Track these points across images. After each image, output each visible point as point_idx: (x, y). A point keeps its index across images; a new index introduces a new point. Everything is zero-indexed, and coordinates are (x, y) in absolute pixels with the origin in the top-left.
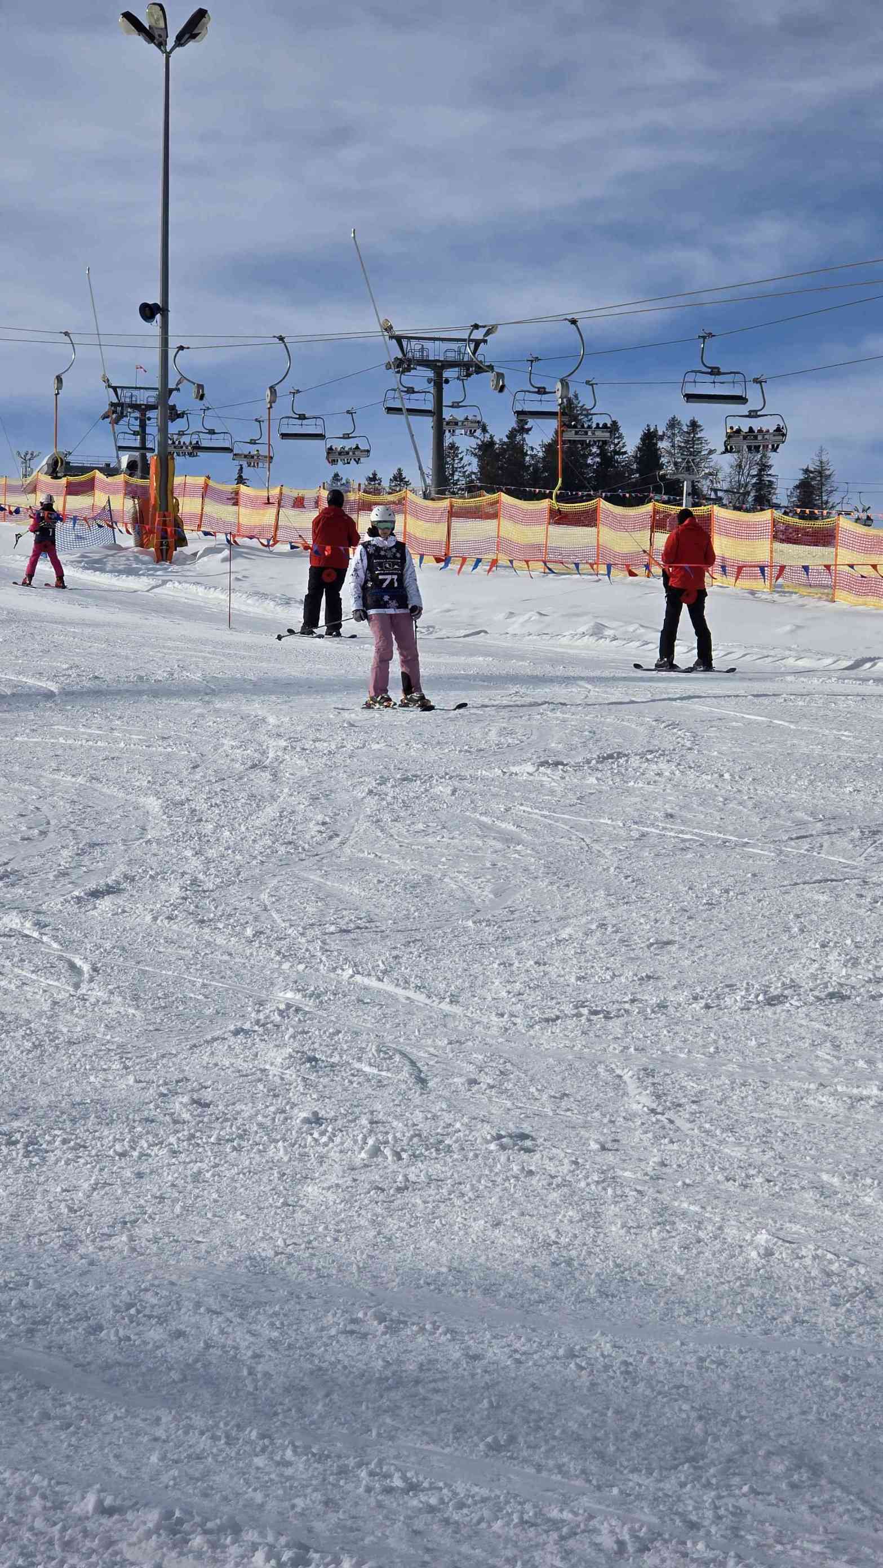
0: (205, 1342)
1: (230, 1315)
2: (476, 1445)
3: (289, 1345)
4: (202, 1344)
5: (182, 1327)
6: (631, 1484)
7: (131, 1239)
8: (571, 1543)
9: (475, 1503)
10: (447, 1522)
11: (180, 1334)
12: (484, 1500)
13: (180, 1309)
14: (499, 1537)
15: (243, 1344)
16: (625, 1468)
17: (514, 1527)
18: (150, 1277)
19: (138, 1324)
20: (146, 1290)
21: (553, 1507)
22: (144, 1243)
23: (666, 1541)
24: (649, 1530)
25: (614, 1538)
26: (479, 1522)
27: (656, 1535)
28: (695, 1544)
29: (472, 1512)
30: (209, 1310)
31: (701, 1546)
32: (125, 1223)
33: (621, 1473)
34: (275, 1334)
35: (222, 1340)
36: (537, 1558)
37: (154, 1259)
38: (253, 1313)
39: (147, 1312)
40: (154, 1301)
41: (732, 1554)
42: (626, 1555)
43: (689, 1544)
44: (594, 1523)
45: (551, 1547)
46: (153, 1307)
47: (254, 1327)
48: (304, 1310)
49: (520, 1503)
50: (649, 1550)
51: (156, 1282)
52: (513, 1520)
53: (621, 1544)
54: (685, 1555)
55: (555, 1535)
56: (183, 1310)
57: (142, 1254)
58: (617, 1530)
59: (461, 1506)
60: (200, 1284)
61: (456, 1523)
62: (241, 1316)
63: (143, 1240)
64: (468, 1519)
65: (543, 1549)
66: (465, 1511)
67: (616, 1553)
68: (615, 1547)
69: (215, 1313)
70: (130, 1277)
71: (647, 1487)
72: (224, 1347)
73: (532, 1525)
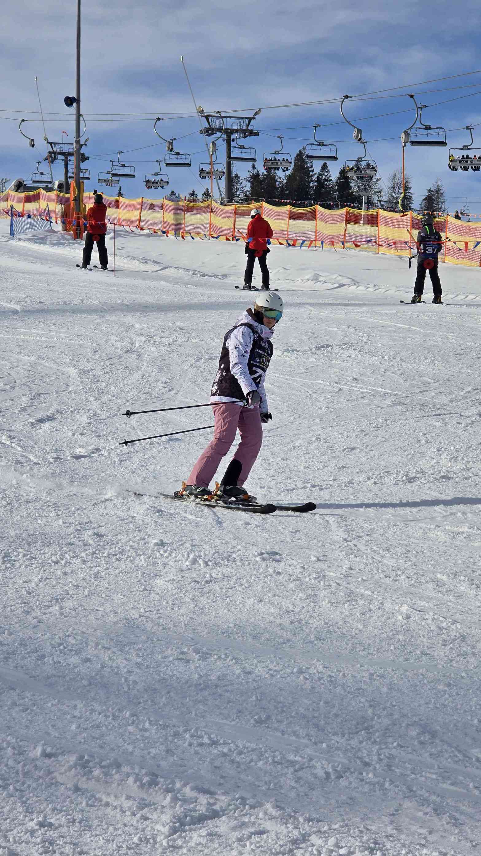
0: (101, 665)
1: (115, 650)
2: (249, 721)
3: (147, 666)
5: (88, 656)
6: (333, 742)
7: (61, 608)
8: (300, 773)
9: (248, 752)
10: (233, 761)
11: (87, 660)
12: (253, 750)
13: (87, 647)
14: (261, 770)
15: (122, 665)
16: (330, 733)
17: (270, 765)
18: (71, 629)
19: (65, 654)
20: (69, 636)
21: (291, 754)
22: (68, 610)
23: (352, 773)
24: (342, 766)
25: (324, 771)
26: (250, 762)
27: (347, 769)
28: (368, 774)
29: (247, 757)
30: (103, 647)
31: (370, 775)
32: (58, 599)
33: (328, 735)
34: (139, 660)
35: (110, 663)
36: (282, 781)
37: (74, 619)
38: (127, 649)
39: (69, 648)
40: (73, 642)
41: (388, 779)
42: (330, 780)
43: (364, 774)
44: (313, 763)
45: (289, 776)
46: (73, 645)
47: (128, 656)
48: (155, 647)
49: (273, 752)
50: (343, 777)
51: (75, 632)
52: (269, 761)
53: (327, 774)
54: (362, 780)
56: (89, 647)
57: (67, 617)
58: (326, 766)
59: (240, 753)
60: (98, 633)
61: (238, 762)
62: (121, 651)
63: (67, 609)
64: (244, 760)
65: (285, 777)
66: (243, 756)
67: (325, 779)
68: (325, 776)
69: (107, 648)
70: (60, 629)
71: (342, 743)
72: (111, 667)
73: (279, 763)
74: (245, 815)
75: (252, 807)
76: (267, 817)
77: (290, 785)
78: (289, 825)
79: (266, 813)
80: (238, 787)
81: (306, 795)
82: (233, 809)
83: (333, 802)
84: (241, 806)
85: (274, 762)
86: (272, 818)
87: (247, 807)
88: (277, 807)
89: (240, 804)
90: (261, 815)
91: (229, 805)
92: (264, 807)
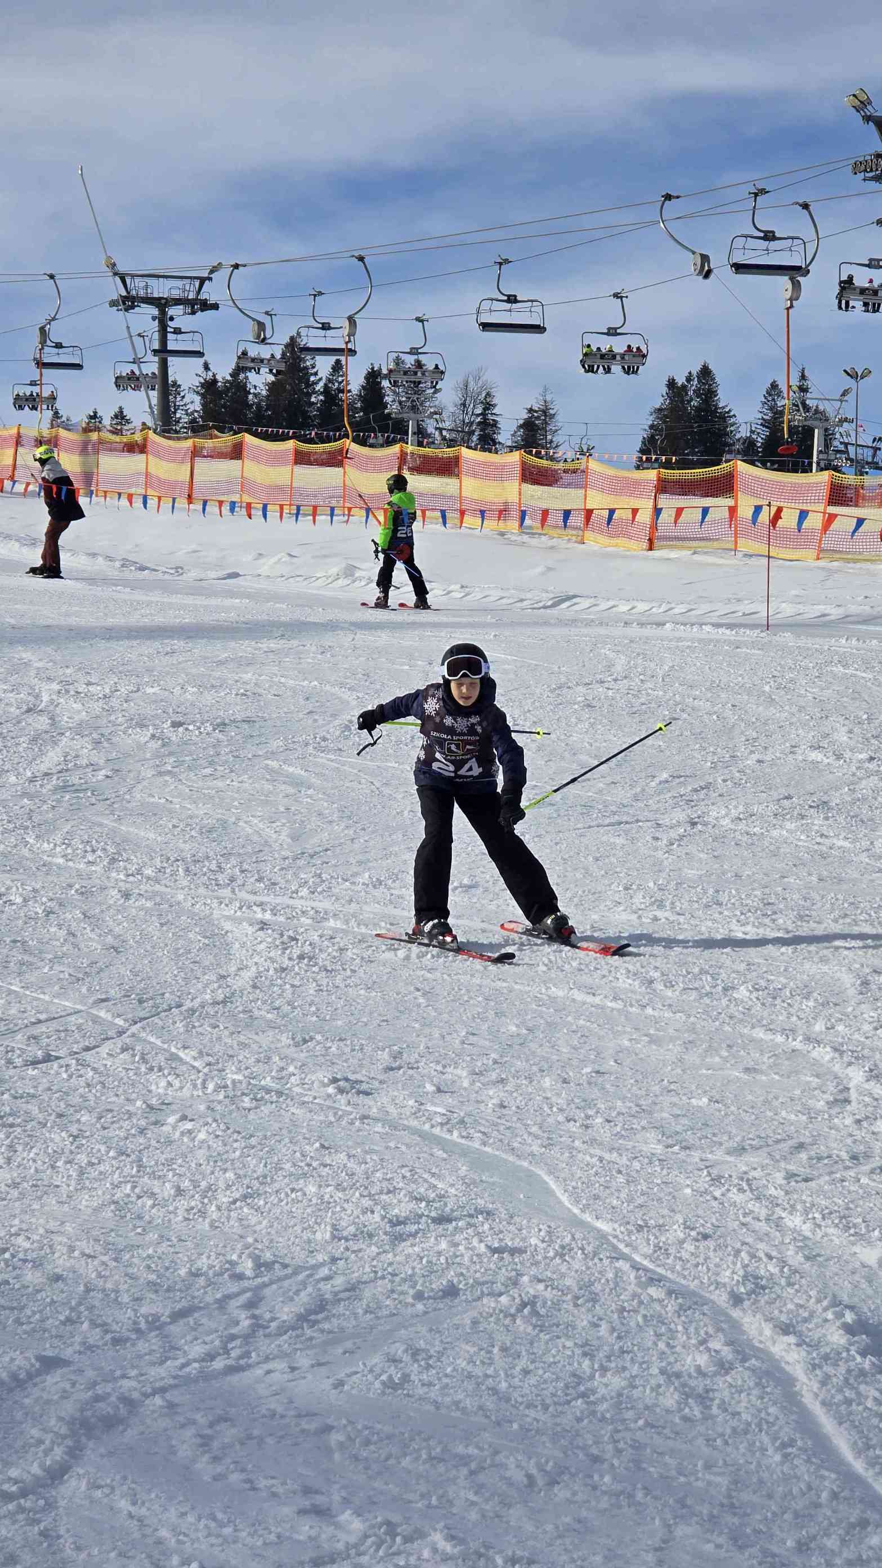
0: (85, 1285)
1: (105, 1258)
3: (169, 1287)
4: (82, 1288)
5: (58, 1271)
6: (528, 1420)
8: (481, 1478)
9: (381, 1440)
10: (356, 1458)
11: (58, 1278)
12: (389, 1437)
13: (54, 1253)
14: (409, 1472)
15: (123, 1287)
16: (521, 1404)
17: (424, 1463)
18: (16, 1222)
19: (14, 1268)
20: (17, 1235)
21: (457, 1443)
23: (573, 1475)
24: (556, 1464)
25: (523, 1472)
26: (387, 1459)
27: (562, 1470)
28: (602, 1477)
29: (380, 1448)
30: (83, 1254)
31: (607, 1479)
33: (517, 1408)
34: (153, 1277)
35: (100, 1283)
36: (450, 1494)
37: (17, 1204)
38: (128, 1256)
39: (21, 1256)
40: (27, 1245)
41: (639, 1486)
42: (536, 1489)
43: (596, 1477)
44: (500, 1458)
45: (461, 1482)
46: (26, 1251)
47: (130, 1271)
48: (177, 1253)
49: (425, 1440)
50: (558, 1483)
51: (24, 1226)
52: (421, 1456)
53: (529, 1477)
54: (595, 1488)
55: (464, 1471)
56: (56, 1255)
58: (523, 1464)
59: (367, 1443)
60: (68, 1228)
61: (366, 1459)
62: (116, 1260)
64: (376, 1455)
65: (455, 1484)
66: (372, 1447)
67: (526, 1486)
68: (525, 1481)
69: (89, 1256)
71: (545, 1423)
73: (442, 1460)
74: (398, 1553)
75: (408, 1540)
76: (438, 1558)
77: (467, 1500)
79: (435, 1550)
80: (374, 1503)
81: (498, 1516)
82: (373, 1543)
83: (549, 1527)
84: (388, 1538)
85: (431, 1458)
86: (447, 1558)
87: (398, 1539)
88: (451, 1538)
89: (386, 1533)
90: (426, 1554)
91: (366, 1537)
92: (429, 1539)
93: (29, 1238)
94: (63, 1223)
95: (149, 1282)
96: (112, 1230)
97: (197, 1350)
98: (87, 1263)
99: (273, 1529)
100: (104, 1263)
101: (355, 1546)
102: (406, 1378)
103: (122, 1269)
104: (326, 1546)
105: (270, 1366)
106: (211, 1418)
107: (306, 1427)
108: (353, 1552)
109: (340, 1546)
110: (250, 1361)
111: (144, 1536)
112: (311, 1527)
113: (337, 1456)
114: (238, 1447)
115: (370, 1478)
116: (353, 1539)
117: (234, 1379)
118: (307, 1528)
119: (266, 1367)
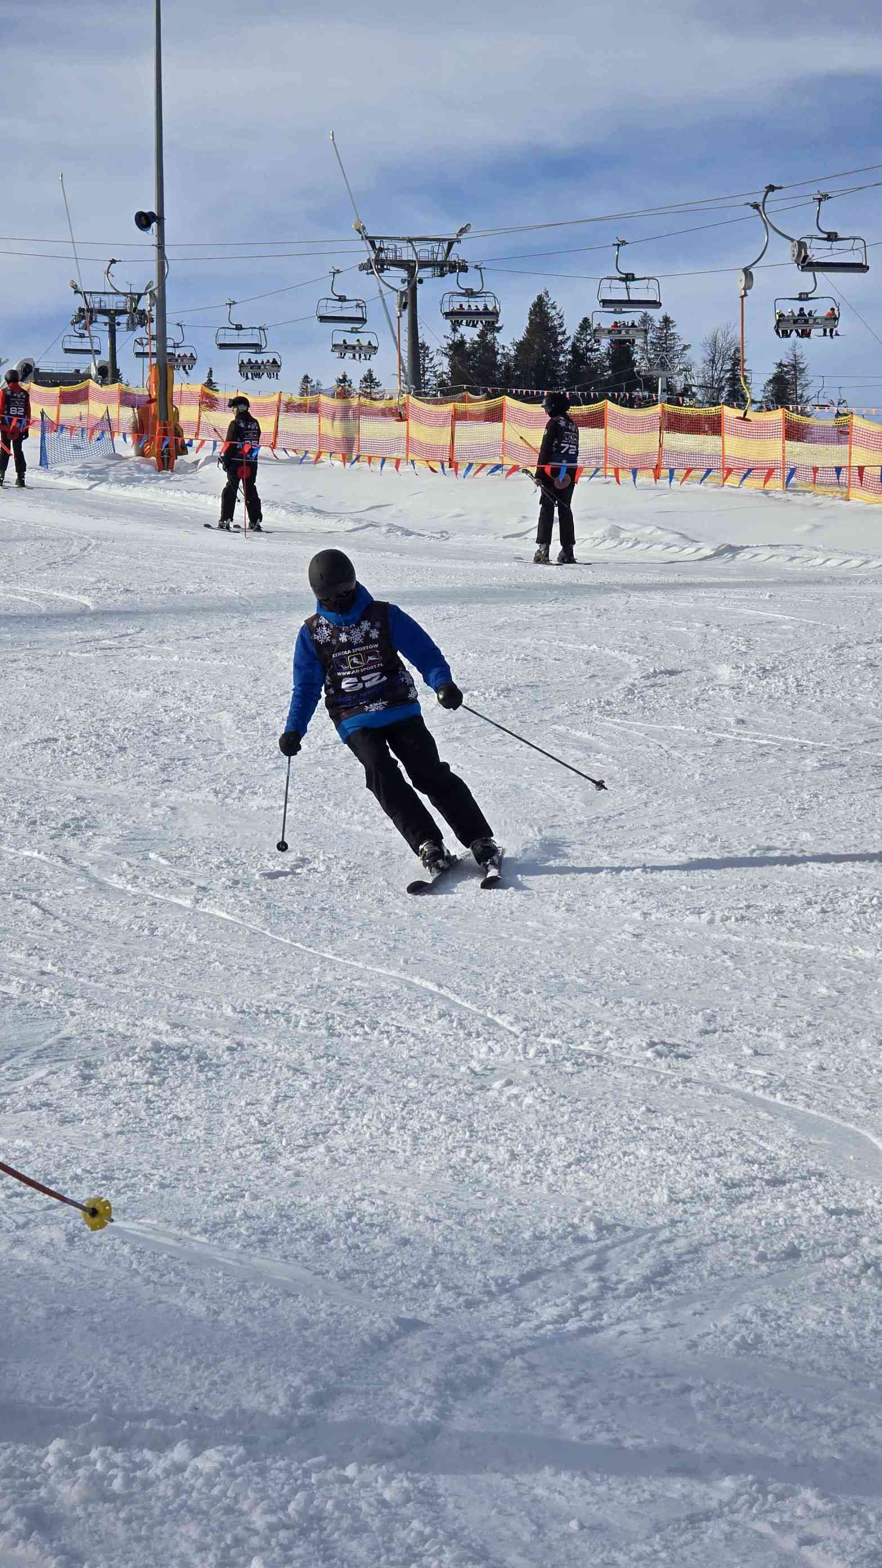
0: (433, 1249)
1: (449, 1222)
2: (725, 1344)
3: (514, 1250)
4: (430, 1252)
5: (406, 1235)
7: (329, 1149)
8: (844, 1437)
9: (741, 1400)
10: (718, 1418)
11: (405, 1242)
12: (749, 1397)
13: (398, 1218)
14: (773, 1431)
15: (471, 1251)
17: (786, 1422)
18: (358, 1187)
19: (362, 1233)
20: (362, 1200)
21: (816, 1402)
22: (341, 1153)
26: (749, 1418)
29: (740, 1409)
30: (428, 1218)
32: (317, 1134)
33: (871, 1368)
34: (498, 1240)
35: (447, 1247)
37: (357, 1169)
38: (471, 1220)
39: (367, 1220)
40: (372, 1210)
46: (371, 1215)
47: (475, 1234)
48: (519, 1216)
49: (784, 1399)
51: (367, 1192)
52: (782, 1415)
55: (826, 1430)
56: (402, 1219)
57: (343, 1165)
59: (727, 1403)
60: (411, 1193)
61: (728, 1419)
62: (460, 1224)
63: (341, 1151)
64: (738, 1415)
65: (818, 1443)
66: (733, 1407)
69: (434, 1221)
70: (340, 1187)
72: (452, 1254)
73: (803, 1420)
74: (772, 1510)
75: (780, 1497)
76: (810, 1514)
78: (855, 1528)
79: (806, 1507)
82: (747, 1501)
84: (760, 1496)
85: (793, 1417)
86: (820, 1516)
87: (770, 1497)
88: (823, 1496)
89: (758, 1491)
90: (799, 1511)
91: (739, 1495)
92: (800, 1496)
93: (373, 1203)
94: (404, 1188)
95: (495, 1246)
96: (453, 1195)
97: (549, 1312)
98: (433, 1228)
99: (645, 1487)
100: (449, 1227)
101: (728, 1504)
102: (758, 1338)
103: (468, 1233)
104: (699, 1503)
105: (622, 1327)
106: (572, 1379)
107: (666, 1387)
108: (726, 1509)
109: (714, 1504)
110: (602, 1323)
111: (521, 1494)
112: (683, 1486)
113: (699, 1416)
114: (600, 1407)
115: (734, 1436)
116: (725, 1497)
117: (589, 1340)
118: (679, 1486)
119: (619, 1328)
